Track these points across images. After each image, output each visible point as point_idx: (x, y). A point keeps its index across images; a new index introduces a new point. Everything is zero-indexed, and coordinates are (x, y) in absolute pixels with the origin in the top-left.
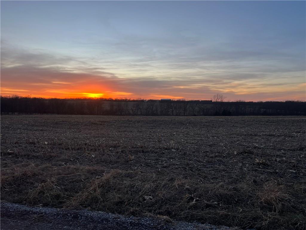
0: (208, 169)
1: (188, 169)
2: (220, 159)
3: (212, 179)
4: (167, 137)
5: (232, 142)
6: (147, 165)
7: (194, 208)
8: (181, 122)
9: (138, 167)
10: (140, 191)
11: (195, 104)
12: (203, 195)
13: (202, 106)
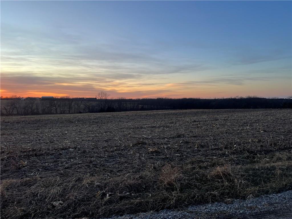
0: (111, 164)
1: (91, 166)
2: (119, 152)
3: (118, 172)
4: (59, 136)
5: (124, 136)
6: (46, 169)
7: (109, 202)
8: (69, 120)
9: (35, 173)
10: (46, 198)
11: (81, 101)
12: (114, 188)
13: (87, 104)
